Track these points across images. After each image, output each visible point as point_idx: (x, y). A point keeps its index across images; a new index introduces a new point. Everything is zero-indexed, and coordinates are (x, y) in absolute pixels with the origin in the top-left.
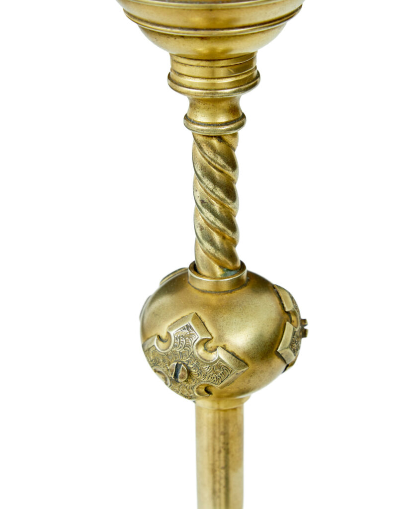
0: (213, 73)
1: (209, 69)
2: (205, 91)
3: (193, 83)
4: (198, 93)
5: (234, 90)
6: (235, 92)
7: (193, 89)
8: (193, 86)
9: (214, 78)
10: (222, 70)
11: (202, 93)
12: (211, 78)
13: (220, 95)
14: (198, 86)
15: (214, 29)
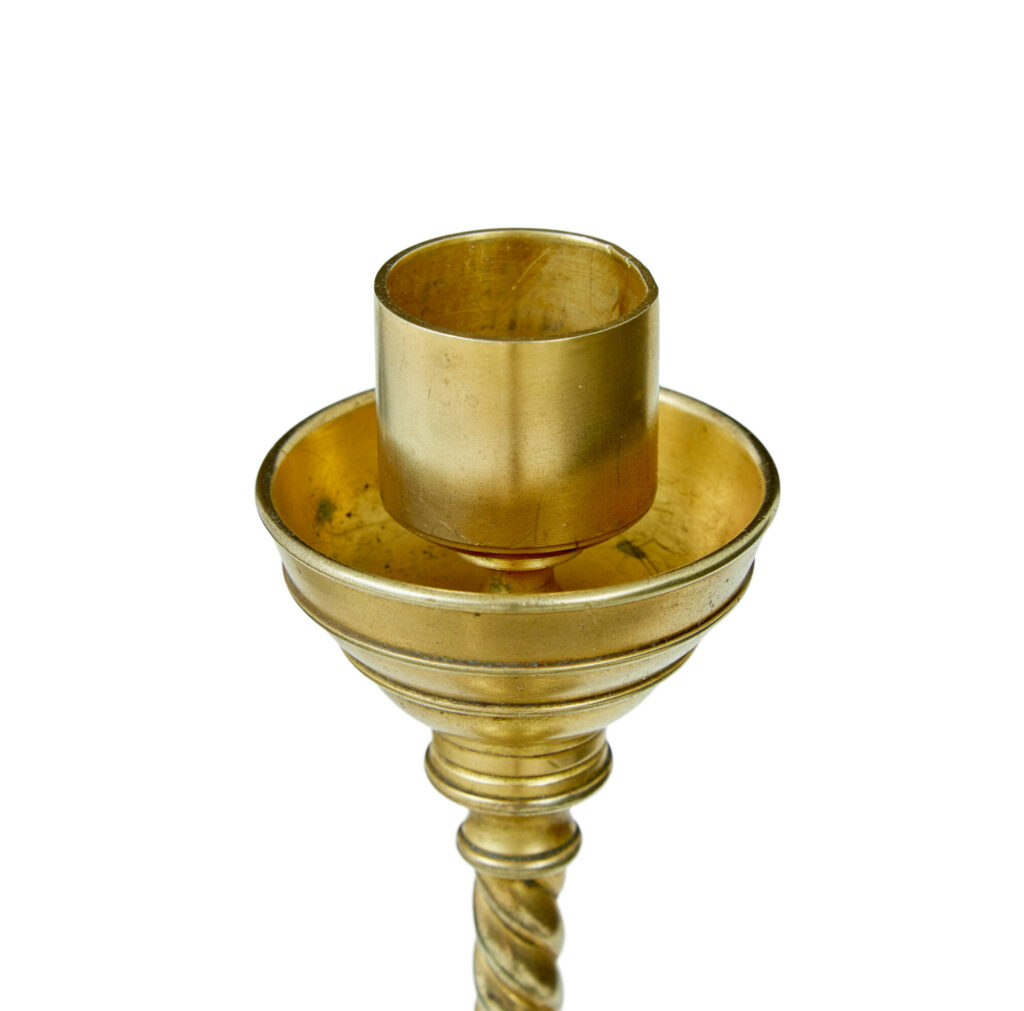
0: (517, 766)
1: (510, 760)
2: (501, 803)
3: (478, 783)
4: (487, 804)
5: (559, 798)
6: (561, 803)
7: (476, 794)
8: (477, 790)
9: (520, 778)
10: (537, 762)
11: (495, 805)
12: (514, 778)
13: (530, 810)
14: (485, 791)
15: (522, 705)
